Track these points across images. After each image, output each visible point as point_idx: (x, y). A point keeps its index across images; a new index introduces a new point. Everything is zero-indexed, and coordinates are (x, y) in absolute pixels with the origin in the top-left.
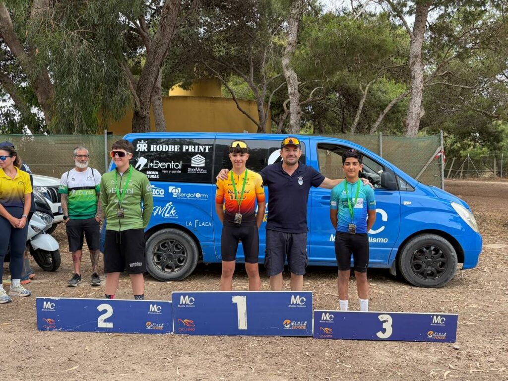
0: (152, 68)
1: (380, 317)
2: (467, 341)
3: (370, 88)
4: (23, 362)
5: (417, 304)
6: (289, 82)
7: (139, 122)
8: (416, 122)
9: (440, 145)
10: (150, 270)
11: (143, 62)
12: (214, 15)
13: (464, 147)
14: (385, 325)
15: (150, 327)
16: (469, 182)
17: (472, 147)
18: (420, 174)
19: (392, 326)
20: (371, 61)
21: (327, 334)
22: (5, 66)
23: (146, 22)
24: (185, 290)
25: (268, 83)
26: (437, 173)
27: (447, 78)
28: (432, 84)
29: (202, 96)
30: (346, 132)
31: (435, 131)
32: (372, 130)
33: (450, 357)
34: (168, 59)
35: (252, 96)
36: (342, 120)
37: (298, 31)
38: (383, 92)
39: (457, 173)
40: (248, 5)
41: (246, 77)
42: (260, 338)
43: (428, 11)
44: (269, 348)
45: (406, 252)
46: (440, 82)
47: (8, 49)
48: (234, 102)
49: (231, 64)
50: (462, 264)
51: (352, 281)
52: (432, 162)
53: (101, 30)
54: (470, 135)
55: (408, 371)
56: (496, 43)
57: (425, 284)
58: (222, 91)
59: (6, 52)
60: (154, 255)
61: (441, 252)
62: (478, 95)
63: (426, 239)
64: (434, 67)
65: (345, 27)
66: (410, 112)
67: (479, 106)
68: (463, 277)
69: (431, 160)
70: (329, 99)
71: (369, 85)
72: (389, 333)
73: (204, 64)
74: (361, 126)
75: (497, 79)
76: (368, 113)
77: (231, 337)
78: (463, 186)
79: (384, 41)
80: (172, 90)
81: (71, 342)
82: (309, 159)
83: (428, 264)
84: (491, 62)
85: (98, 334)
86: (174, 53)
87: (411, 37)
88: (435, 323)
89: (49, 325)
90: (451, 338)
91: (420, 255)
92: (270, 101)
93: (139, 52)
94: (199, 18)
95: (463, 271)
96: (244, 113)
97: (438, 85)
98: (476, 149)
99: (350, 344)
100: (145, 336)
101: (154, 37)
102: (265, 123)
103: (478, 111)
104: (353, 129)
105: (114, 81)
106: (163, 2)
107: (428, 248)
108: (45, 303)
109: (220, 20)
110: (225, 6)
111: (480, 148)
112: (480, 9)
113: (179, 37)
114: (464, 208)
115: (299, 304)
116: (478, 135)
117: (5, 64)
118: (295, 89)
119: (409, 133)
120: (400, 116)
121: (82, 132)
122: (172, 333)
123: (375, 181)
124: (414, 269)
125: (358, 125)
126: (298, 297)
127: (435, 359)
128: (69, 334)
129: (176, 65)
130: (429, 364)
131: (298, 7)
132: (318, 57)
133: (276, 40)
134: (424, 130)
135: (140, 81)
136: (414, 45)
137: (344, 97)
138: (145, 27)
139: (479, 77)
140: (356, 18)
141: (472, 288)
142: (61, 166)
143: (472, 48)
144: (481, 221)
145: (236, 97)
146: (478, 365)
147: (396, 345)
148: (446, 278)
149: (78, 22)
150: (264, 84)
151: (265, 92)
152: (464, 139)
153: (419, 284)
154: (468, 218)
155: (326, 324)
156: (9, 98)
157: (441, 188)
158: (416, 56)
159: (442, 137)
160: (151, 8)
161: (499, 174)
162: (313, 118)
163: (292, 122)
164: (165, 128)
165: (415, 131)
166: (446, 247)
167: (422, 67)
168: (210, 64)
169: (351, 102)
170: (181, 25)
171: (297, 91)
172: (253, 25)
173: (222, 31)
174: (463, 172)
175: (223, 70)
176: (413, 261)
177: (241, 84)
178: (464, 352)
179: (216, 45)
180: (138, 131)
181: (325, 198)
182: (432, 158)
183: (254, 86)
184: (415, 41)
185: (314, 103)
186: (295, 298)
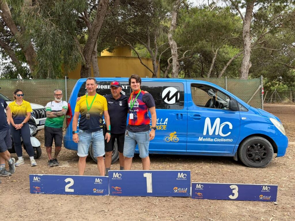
0: (92, 40)
1: (231, 187)
2: (282, 200)
3: (218, 51)
4: (23, 212)
6: (172, 47)
7: (85, 72)
8: (247, 71)
9: (261, 84)
11: (86, 37)
12: (127, 9)
13: (273, 85)
14: (234, 191)
15: (95, 191)
16: (276, 105)
17: (277, 85)
18: (249, 101)
19: (238, 192)
20: (220, 35)
21: (200, 196)
22: (6, 39)
23: (88, 13)
24: (114, 170)
25: (158, 48)
26: (259, 100)
27: (263, 45)
28: (255, 48)
29: (120, 56)
30: (205, 76)
31: (256, 76)
32: (220, 75)
33: (272, 209)
35: (149, 56)
36: (201, 69)
37: (177, 18)
38: (227, 53)
39: (269, 100)
40: (147, 3)
41: (146, 45)
42: (160, 198)
43: (254, 6)
44: (166, 204)
45: (243, 147)
46: (259, 47)
47: (9, 29)
48: (139, 59)
49: (137, 37)
50: (277, 154)
51: (211, 164)
52: (256, 94)
53: (63, 18)
54: (277, 78)
56: (293, 24)
57: (255, 166)
58: (132, 53)
59: (7, 31)
61: (263, 146)
62: (282, 54)
63: (255, 140)
64: (256, 38)
65: (205, 15)
66: (243, 65)
67: (282, 61)
68: (276, 161)
69: (255, 93)
70: (194, 57)
71: (218, 49)
72: (236, 195)
73: (121, 37)
74: (213, 73)
75: (293, 45)
76: (217, 65)
77: (143, 197)
78: (273, 107)
80: (103, 52)
82: (186, 93)
83: (256, 154)
84: (289, 35)
85: (65, 196)
86: (104, 31)
87: (243, 21)
88: (264, 190)
89: (37, 190)
90: (274, 199)
91: (251, 149)
92: (160, 59)
93: (83, 31)
94: (118, 11)
95: (276, 158)
96: (145, 66)
97: (258, 49)
98: (280, 86)
99: (213, 202)
100: (93, 197)
101: (92, 22)
102: (156, 71)
103: (281, 64)
104: (209, 75)
105: (71, 48)
106: (98, 2)
107: (256, 145)
108: (34, 177)
109: (130, 12)
110: (134, 4)
111: (282, 86)
112: (283, 4)
113: (107, 22)
114: (277, 121)
115: (183, 178)
116: (281, 77)
117: (6, 38)
118: (175, 52)
119: (243, 77)
120: (236, 67)
121: (53, 77)
122: (108, 195)
123: (224, 106)
124: (248, 156)
125: (211, 72)
126: (182, 174)
127: (263, 210)
128: (49, 196)
129: (105, 38)
130: (260, 213)
131: (177, 4)
132: (189, 33)
133: (163, 23)
134: (250, 75)
135: (85, 48)
136: (245, 26)
137: (203, 56)
138: (87, 16)
139: (282, 44)
141: (282, 168)
142: (40, 97)
143: (278, 27)
144: (286, 128)
145: (140, 56)
146: (289, 214)
148: (267, 163)
149: (50, 13)
150: (156, 49)
151: (157, 53)
152: (273, 80)
153: (250, 165)
154: (280, 127)
155: (199, 191)
156: (9, 58)
157: (262, 109)
158: (247, 32)
159: (262, 79)
160: (90, 5)
161: (293, 100)
162: (185, 68)
163: (174, 71)
164: (99, 75)
165: (246, 76)
166: (267, 144)
167: (250, 38)
168: (125, 38)
169: (207, 59)
170: (108, 15)
171: (176, 53)
172: (150, 15)
173: (132, 18)
174: (272, 99)
175: (132, 41)
176: (247, 152)
177: (142, 49)
178: (280, 206)
179: (128, 27)
180: (84, 77)
181: (196, 115)
182: (256, 92)
183: (151, 50)
184: (246, 23)
185: (185, 59)
186: (180, 174)
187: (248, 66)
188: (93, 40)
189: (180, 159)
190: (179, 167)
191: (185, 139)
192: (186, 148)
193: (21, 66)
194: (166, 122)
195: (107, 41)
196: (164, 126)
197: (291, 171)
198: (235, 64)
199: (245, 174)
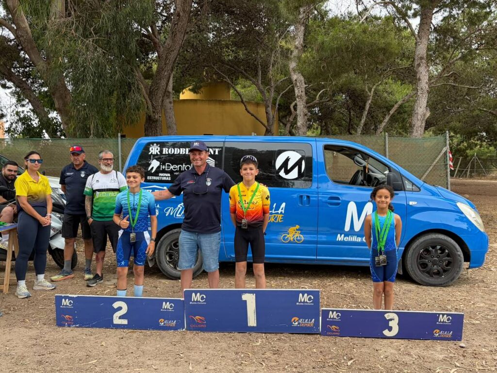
1: (386, 315)
2: (473, 340)
3: (375, 90)
4: (43, 356)
5: (423, 303)
6: (296, 84)
7: (151, 126)
9: (446, 146)
10: (162, 269)
11: (155, 67)
12: (223, 20)
13: (470, 147)
14: (391, 324)
15: (163, 324)
16: (476, 181)
17: (478, 147)
18: (426, 174)
19: (398, 324)
20: (377, 63)
21: (335, 332)
22: (23, 73)
23: (157, 28)
24: (196, 288)
25: (275, 85)
26: (443, 173)
27: (453, 78)
28: (438, 85)
29: (211, 99)
30: (353, 132)
31: (440, 131)
32: (379, 131)
33: (456, 355)
34: (179, 64)
35: (259, 99)
36: (348, 120)
37: (305, 35)
38: (391, 93)
39: (464, 172)
40: (256, 10)
41: (254, 80)
42: (269, 336)
43: (433, 14)
45: (412, 251)
46: (446, 83)
47: (27, 56)
48: (243, 104)
49: (239, 67)
50: (469, 263)
51: (359, 280)
52: (438, 162)
53: (115, 38)
54: (477, 135)
55: (414, 369)
57: (431, 283)
58: (231, 94)
59: (25, 59)
60: (167, 254)
61: (447, 251)
62: (484, 95)
63: (432, 239)
64: (440, 68)
65: (351, 31)
66: (416, 113)
67: (485, 106)
68: (469, 276)
69: (436, 161)
70: (336, 100)
71: (375, 87)
72: (395, 330)
73: (213, 68)
74: (368, 126)
76: (374, 114)
77: (241, 334)
78: (470, 185)
79: (389, 44)
80: (183, 93)
81: (88, 337)
82: (316, 160)
83: (434, 263)
84: (496, 62)
85: (113, 331)
86: (184, 58)
87: (416, 39)
88: (441, 322)
89: (67, 321)
90: (457, 337)
91: (426, 255)
92: (277, 103)
93: (150, 57)
94: (208, 24)
95: (470, 270)
96: (252, 115)
97: (444, 86)
98: (482, 148)
99: (357, 342)
100: (158, 332)
101: (165, 43)
102: (272, 125)
103: (485, 111)
104: (359, 130)
105: (126, 87)
106: (174, 9)
107: (434, 247)
108: (63, 300)
109: (228, 26)
110: (234, 12)
111: (487, 148)
112: (485, 11)
113: (189, 42)
114: (470, 208)
115: (307, 302)
116: (484, 134)
117: (24, 71)
118: (302, 92)
119: (415, 134)
120: (406, 116)
121: (98, 135)
122: (184, 330)
123: (381, 182)
124: (420, 268)
125: (364, 125)
126: (306, 295)
127: (441, 357)
128: (87, 330)
129: (186, 69)
130: (435, 362)
131: (304, 12)
132: (324, 61)
133: (283, 43)
134: (430, 130)
135: (152, 85)
136: (419, 47)
137: (350, 98)
138: (156, 33)
139: (485, 77)
140: (361, 22)
141: (479, 287)
143: (477, 49)
144: (487, 220)
145: (244, 100)
146: (484, 363)
147: (403, 343)
148: (453, 277)
149: (93, 30)
150: (271, 87)
151: (273, 94)
152: (470, 138)
153: (425, 283)
154: (474, 218)
155: (333, 322)
156: (28, 103)
157: (447, 188)
158: (421, 58)
159: (448, 138)
160: (162, 15)
162: (320, 119)
163: (299, 124)
164: (176, 131)
165: (421, 131)
166: (452, 247)
167: (427, 68)
168: (219, 68)
169: (358, 103)
170: (191, 31)
171: (303, 94)
172: (261, 29)
173: (231, 36)
174: (470, 171)
175: (232, 74)
176: (419, 260)
177: (249, 87)
178: (470, 351)
179: (225, 50)
180: (150, 134)
181: (331, 198)
182: (438, 158)
183: (262, 88)
184: (420, 43)
185: (321, 104)
186: (303, 296)
187: (424, 115)
188: (164, 73)
189: (306, 272)
190: (303, 285)
191: (315, 238)
192: (317, 252)
193: (48, 117)
194: (282, 209)
195: (189, 74)
196: (279, 215)
197: (494, 291)
198: (405, 112)
199: (414, 297)
